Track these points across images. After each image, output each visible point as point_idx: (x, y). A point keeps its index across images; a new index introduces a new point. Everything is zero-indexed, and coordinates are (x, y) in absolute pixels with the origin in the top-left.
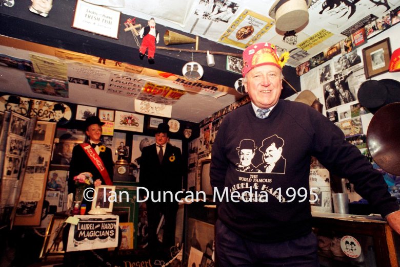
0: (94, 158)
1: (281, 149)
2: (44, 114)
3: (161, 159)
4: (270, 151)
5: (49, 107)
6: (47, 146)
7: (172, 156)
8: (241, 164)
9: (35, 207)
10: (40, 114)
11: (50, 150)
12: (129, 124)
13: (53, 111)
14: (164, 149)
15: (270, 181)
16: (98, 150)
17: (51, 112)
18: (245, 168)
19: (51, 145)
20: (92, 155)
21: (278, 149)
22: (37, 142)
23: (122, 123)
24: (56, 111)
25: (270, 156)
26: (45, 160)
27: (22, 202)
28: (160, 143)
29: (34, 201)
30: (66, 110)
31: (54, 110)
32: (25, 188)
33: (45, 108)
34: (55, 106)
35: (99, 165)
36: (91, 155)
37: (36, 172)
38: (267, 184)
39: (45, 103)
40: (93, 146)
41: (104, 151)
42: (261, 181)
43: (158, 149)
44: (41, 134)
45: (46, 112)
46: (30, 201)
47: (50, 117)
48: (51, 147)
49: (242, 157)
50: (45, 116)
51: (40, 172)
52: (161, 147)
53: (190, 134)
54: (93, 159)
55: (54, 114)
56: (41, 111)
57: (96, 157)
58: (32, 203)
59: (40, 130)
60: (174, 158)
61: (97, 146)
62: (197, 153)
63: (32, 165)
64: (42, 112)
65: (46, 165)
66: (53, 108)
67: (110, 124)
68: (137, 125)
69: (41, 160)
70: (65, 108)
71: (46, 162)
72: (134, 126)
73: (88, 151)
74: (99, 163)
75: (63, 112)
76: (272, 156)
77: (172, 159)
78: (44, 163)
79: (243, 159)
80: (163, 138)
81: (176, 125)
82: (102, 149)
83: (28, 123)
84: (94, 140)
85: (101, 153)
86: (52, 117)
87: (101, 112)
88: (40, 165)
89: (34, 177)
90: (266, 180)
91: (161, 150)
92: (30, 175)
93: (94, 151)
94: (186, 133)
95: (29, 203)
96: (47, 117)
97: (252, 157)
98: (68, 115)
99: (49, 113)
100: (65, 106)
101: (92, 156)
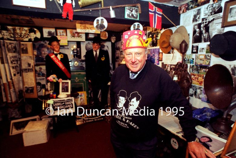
0: (57, 62)
1: (138, 102)
2: (24, 36)
3: (96, 60)
4: (133, 102)
5: (26, 31)
6: (30, 57)
7: (103, 57)
8: (119, 106)
9: (33, 89)
10: (22, 36)
11: (33, 59)
12: (76, 37)
14: (98, 53)
15: (131, 119)
16: (59, 57)
17: (28, 34)
18: (120, 108)
19: (33, 56)
20: (56, 60)
21: (137, 101)
22: (25, 55)
23: (71, 36)
25: (132, 105)
26: (31, 65)
27: (26, 87)
28: (95, 49)
29: (32, 86)
30: (36, 32)
31: (30, 32)
32: (25, 80)
33: (24, 32)
34: (29, 30)
35: (61, 66)
36: (56, 61)
37: (29, 72)
38: (129, 120)
39: (23, 29)
40: (56, 55)
41: (62, 57)
42: (127, 118)
43: (95, 53)
44: (25, 50)
45: (25, 35)
46: (30, 86)
47: (28, 38)
48: (33, 57)
49: (119, 100)
50: (25, 37)
51: (31, 72)
52: (96, 52)
53: (115, 40)
54: (57, 63)
55: (30, 35)
56: (22, 34)
57: (58, 61)
58: (31, 87)
59: (24, 47)
60: (104, 58)
62: (120, 50)
63: (26, 68)
64: (23, 35)
65: (33, 68)
66: (28, 31)
67: (65, 38)
68: (81, 37)
69: (29, 65)
71: (32, 66)
72: (80, 38)
73: (54, 58)
74: (61, 65)
75: (35, 33)
76: (133, 105)
77: (103, 59)
78: (31, 66)
79: (120, 102)
80: (97, 46)
81: (105, 35)
82: (62, 56)
83: (16, 44)
84: (56, 51)
85: (61, 59)
86: (29, 38)
87: (58, 31)
88: (30, 68)
89: (28, 74)
90: (129, 118)
91: (96, 53)
92: (26, 73)
93: (57, 58)
94: (112, 39)
96: (26, 38)
97: (124, 103)
98: (38, 35)
99: (27, 35)
100: (35, 29)
101: (57, 61)
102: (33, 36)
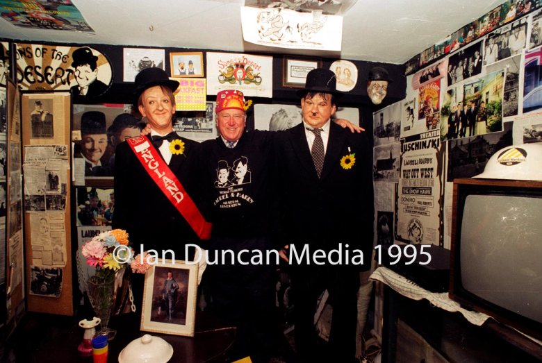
0: (157, 171)
2: (56, 76)
5: (64, 59)
6: (60, 150)
7: (348, 154)
9: (59, 279)
10: (50, 78)
11: (67, 157)
12: (240, 80)
13: (74, 69)
14: (325, 137)
16: (167, 150)
17: (70, 71)
19: (67, 146)
20: (153, 164)
22: (42, 141)
23: (222, 78)
24: (78, 68)
26: (60, 182)
27: (36, 269)
28: (314, 122)
29: (55, 267)
30: (97, 62)
31: (75, 65)
32: (35, 240)
33: (56, 64)
34: (75, 55)
35: (169, 188)
36: (150, 166)
37: (48, 207)
39: (54, 50)
40: (156, 142)
41: (180, 152)
43: (310, 138)
44: (45, 122)
45: (60, 72)
46: (50, 268)
47: (69, 83)
48: (67, 151)
50: (59, 80)
51: (56, 208)
52: (317, 132)
53: (385, 92)
54: (157, 176)
55: (77, 74)
56: (49, 71)
57: (161, 170)
58: (53, 271)
59: (42, 113)
60: (352, 158)
61: (165, 142)
62: (397, 136)
63: (40, 194)
64: (53, 73)
65: (64, 192)
66: (71, 60)
67: (197, 84)
68: (258, 80)
69: (53, 181)
70: (96, 58)
71: (64, 186)
72: (253, 84)
73: (144, 156)
74: (170, 185)
75: (94, 67)
77: (348, 161)
78: (60, 186)
80: (321, 110)
81: (349, 75)
82: (177, 147)
84: (155, 126)
85: (174, 157)
86: (73, 83)
87: (175, 58)
88: (53, 192)
89: (47, 218)
91: (318, 139)
92: (40, 213)
93: (158, 156)
94: (374, 91)
95: (47, 270)
96: (63, 83)
98: (104, 73)
99: (66, 73)
100: (96, 53)
101: (154, 168)
102: (85, 77)
